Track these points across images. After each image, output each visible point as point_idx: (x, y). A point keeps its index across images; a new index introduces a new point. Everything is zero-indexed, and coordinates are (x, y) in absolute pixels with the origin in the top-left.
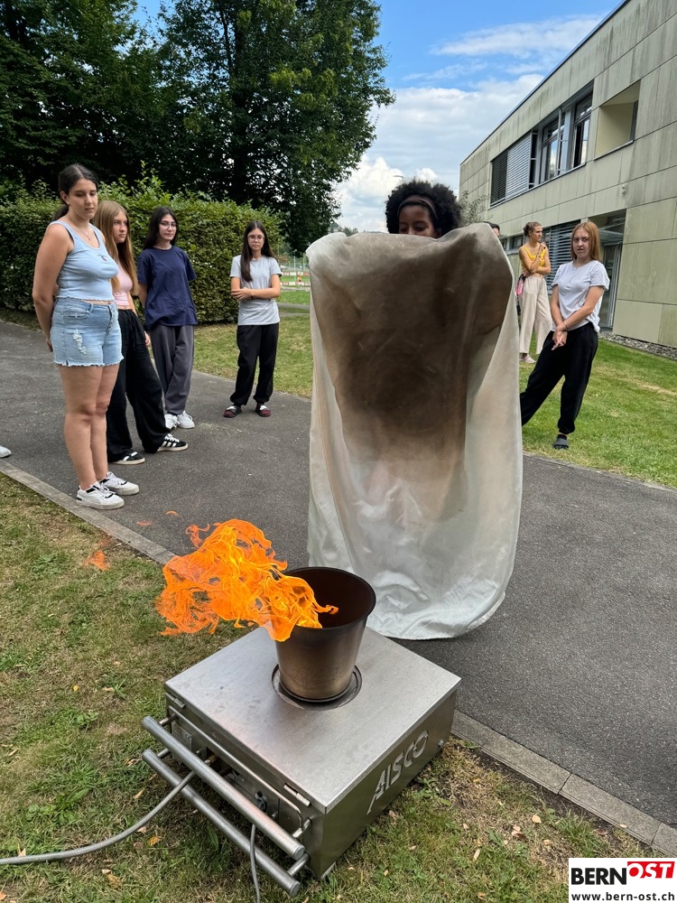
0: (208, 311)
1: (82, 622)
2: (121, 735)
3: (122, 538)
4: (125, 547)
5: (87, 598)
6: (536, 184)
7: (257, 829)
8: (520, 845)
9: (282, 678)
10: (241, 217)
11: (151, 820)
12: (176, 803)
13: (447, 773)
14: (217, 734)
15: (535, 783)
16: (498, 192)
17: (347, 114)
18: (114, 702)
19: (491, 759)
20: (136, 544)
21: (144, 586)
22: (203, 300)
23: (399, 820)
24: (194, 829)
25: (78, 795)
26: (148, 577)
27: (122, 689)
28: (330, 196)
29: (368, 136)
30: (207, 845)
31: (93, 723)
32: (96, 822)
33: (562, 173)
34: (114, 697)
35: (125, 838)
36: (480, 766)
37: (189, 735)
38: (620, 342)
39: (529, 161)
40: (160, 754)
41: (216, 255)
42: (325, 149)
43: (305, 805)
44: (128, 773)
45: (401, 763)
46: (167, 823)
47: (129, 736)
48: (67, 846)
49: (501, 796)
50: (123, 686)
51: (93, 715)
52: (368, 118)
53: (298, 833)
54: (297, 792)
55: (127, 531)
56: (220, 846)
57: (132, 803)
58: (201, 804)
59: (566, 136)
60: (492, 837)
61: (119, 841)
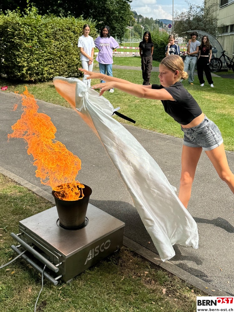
3: (11, 177)
8: (138, 278)
9: (60, 222)
13: (119, 257)
14: (35, 237)
15: (151, 262)
19: (138, 254)
21: (18, 195)
23: (98, 269)
24: (27, 269)
34: (3, 231)
36: (133, 256)
37: (27, 240)
40: (17, 247)
43: (60, 256)
44: (6, 253)
45: (98, 249)
46: (18, 268)
53: (57, 265)
54: (58, 253)
56: (35, 274)
58: (29, 260)
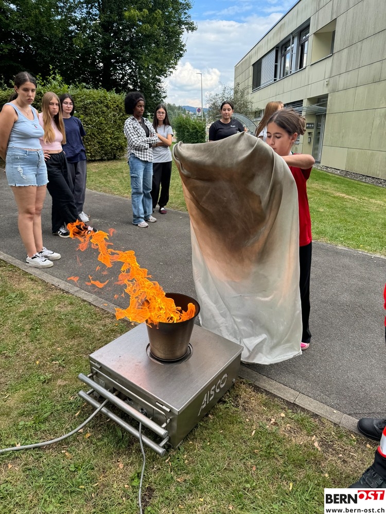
0: (91, 154)
1: (37, 328)
2: (65, 385)
3: (54, 283)
4: (56, 288)
5: (39, 316)
6: (278, 79)
7: (142, 425)
8: (274, 428)
9: (151, 350)
10: (110, 99)
11: (85, 426)
12: (98, 417)
13: (237, 396)
14: (119, 380)
15: (282, 399)
16: (257, 83)
17: (170, 37)
18: (59, 369)
19: (259, 388)
20: (62, 286)
21: (69, 308)
22: (89, 147)
23: (214, 419)
24: (109, 428)
25: (46, 415)
26: (71, 304)
27: (63, 362)
28: (160, 86)
29: (182, 50)
30: (116, 436)
31: (50, 380)
32: (56, 428)
33: (292, 73)
34: (59, 366)
35: (72, 435)
36: (254, 391)
37: (103, 382)
38: (325, 170)
39: (274, 65)
40: (88, 393)
41: (95, 121)
42: (157, 58)
43: (167, 411)
44: (71, 403)
45: (214, 390)
46: (94, 427)
47: (69, 385)
48: (42, 440)
49: (265, 405)
50: (63, 360)
51: (49, 376)
52: (181, 39)
53: (164, 425)
54: (163, 405)
55: (56, 279)
56: (123, 436)
57: (74, 418)
58: (112, 416)
59: (295, 51)
60: (261, 424)
61: (69, 436)
